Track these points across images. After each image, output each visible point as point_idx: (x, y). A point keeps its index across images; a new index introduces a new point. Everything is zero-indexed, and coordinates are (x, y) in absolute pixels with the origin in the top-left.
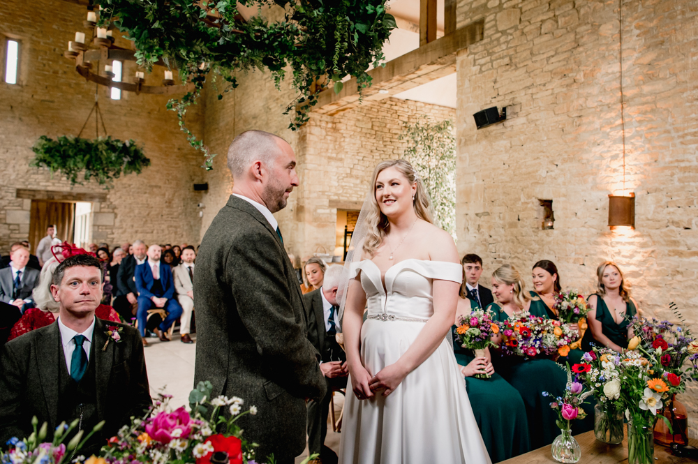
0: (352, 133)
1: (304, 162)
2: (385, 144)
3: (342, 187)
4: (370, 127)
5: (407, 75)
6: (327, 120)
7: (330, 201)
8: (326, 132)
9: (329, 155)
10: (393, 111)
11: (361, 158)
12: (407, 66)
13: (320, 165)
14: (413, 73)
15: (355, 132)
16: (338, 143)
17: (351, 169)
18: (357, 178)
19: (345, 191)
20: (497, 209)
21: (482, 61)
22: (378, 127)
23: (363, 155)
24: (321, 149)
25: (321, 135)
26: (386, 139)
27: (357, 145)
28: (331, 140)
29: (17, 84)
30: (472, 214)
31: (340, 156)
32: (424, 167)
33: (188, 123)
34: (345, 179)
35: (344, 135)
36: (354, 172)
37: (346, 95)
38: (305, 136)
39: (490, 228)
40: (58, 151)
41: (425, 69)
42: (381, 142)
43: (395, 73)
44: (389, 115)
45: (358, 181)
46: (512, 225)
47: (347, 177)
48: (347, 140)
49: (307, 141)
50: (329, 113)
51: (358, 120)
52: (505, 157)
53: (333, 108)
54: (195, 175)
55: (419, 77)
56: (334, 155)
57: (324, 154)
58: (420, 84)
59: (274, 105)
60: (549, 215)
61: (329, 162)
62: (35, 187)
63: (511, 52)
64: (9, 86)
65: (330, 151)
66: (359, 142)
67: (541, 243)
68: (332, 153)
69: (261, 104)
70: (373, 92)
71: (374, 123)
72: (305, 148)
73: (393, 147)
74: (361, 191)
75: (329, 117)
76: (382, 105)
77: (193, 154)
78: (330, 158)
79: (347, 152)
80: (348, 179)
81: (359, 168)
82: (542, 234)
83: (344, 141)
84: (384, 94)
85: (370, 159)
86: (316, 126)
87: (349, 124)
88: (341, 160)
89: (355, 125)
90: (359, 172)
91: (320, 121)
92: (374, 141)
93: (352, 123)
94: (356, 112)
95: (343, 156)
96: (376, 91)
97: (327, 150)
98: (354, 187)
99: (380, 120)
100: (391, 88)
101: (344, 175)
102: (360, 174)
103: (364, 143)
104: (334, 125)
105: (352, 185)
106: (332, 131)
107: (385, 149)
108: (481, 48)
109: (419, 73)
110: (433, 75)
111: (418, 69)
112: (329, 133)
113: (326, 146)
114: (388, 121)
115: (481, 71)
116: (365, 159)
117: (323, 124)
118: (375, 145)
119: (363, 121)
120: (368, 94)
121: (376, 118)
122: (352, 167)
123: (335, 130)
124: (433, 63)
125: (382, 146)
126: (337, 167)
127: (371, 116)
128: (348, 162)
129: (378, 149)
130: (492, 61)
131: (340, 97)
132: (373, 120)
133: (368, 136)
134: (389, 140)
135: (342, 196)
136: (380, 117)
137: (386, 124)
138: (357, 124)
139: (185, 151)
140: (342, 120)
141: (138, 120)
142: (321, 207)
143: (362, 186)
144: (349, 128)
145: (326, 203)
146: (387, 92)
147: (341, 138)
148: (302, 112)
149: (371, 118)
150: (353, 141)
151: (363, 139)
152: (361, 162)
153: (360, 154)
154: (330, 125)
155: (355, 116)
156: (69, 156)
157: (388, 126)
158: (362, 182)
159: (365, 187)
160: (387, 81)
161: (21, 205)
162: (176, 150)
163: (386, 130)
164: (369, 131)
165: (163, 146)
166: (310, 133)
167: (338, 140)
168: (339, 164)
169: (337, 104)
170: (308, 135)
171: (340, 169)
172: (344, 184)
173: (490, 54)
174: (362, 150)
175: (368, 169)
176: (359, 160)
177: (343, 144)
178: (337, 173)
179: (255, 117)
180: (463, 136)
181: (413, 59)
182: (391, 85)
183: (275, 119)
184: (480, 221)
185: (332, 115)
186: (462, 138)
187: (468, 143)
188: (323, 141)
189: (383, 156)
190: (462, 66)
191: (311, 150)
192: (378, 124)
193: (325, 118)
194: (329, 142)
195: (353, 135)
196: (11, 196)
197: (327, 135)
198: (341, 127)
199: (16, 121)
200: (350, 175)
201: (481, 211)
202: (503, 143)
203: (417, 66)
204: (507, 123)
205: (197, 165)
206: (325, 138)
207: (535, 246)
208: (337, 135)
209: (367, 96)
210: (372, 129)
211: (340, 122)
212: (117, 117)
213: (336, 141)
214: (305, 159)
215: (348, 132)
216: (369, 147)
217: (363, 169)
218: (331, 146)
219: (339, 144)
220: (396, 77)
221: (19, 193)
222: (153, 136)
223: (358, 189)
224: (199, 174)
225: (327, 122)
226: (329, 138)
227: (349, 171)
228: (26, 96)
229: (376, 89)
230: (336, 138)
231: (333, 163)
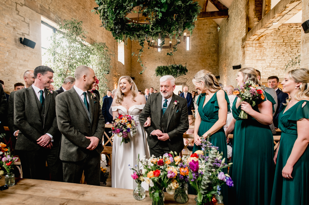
0: (271, 46)
1: (244, 64)
2: (292, 48)
3: (265, 72)
4: (282, 42)
5: (282, 12)
6: (256, 43)
8: (256, 48)
9: (257, 58)
10: (298, 30)
11: (276, 57)
14: (285, 10)
16: (262, 52)
17: (270, 63)
19: (266, 74)
22: (287, 40)
23: (277, 56)
24: (253, 56)
25: (253, 50)
26: (293, 46)
27: (274, 52)
28: (258, 52)
31: (263, 58)
34: (266, 69)
35: (266, 48)
36: (272, 65)
38: (245, 52)
40: (160, 71)
42: (289, 48)
44: (295, 33)
45: (275, 69)
47: (268, 67)
48: (268, 50)
49: (245, 54)
50: (256, 39)
51: (275, 39)
55: (290, 11)
56: (260, 58)
57: (254, 58)
61: (257, 62)
65: (258, 56)
66: (275, 50)
70: (270, 25)
71: (284, 39)
72: (245, 57)
73: (298, 49)
74: (276, 73)
75: (257, 41)
76: (290, 29)
77: (214, 66)
78: (257, 60)
79: (268, 56)
80: (269, 68)
81: (275, 62)
83: (266, 51)
85: (282, 57)
86: (250, 46)
87: (268, 42)
88: (264, 60)
89: (273, 42)
91: (252, 44)
92: (285, 48)
93: (271, 41)
94: (273, 36)
95: (265, 58)
97: (256, 56)
98: (272, 72)
99: (289, 37)
101: (266, 67)
102: (276, 65)
103: (278, 50)
104: (260, 44)
105: (271, 71)
106: (259, 47)
107: (292, 51)
113: (255, 54)
116: (278, 57)
117: (254, 45)
118: (285, 50)
119: (278, 39)
120: (268, 26)
121: (286, 36)
122: (271, 62)
123: (261, 46)
125: (291, 49)
126: (262, 63)
127: (282, 36)
128: (268, 60)
129: (287, 51)
132: (284, 37)
133: (281, 46)
134: (295, 46)
135: (265, 76)
136: (289, 35)
137: (293, 38)
138: (274, 42)
139: (211, 65)
140: (264, 41)
141: (195, 56)
143: (277, 71)
144: (268, 44)
147: (264, 50)
149: (283, 37)
150: (271, 50)
151: (277, 48)
152: (276, 60)
153: (275, 56)
154: (258, 45)
155: (272, 38)
157: (294, 39)
158: (277, 69)
159: (279, 71)
162: (208, 65)
163: (293, 41)
164: (281, 44)
165: (203, 64)
166: (247, 50)
167: (262, 51)
168: (263, 62)
169: (256, 35)
170: (246, 51)
171: (264, 64)
172: (266, 71)
174: (277, 53)
175: (281, 62)
176: (275, 59)
177: (265, 52)
182: (277, 19)
183: (236, 47)
185: (258, 40)
188: (254, 53)
189: (291, 55)
191: (247, 58)
192: (287, 39)
194: (257, 52)
195: (272, 47)
197: (256, 50)
198: (265, 45)
199: (161, 63)
200: (270, 66)
206: (255, 51)
208: (262, 49)
210: (283, 42)
211: (263, 42)
212: (188, 56)
213: (261, 52)
214: (245, 62)
215: (268, 46)
216: (281, 51)
217: (278, 62)
218: (259, 54)
219: (263, 53)
222: (200, 61)
223: (275, 72)
225: (256, 44)
226: (257, 51)
227: (269, 64)
228: (163, 54)
229: (270, 23)
230: (261, 50)
231: (259, 62)
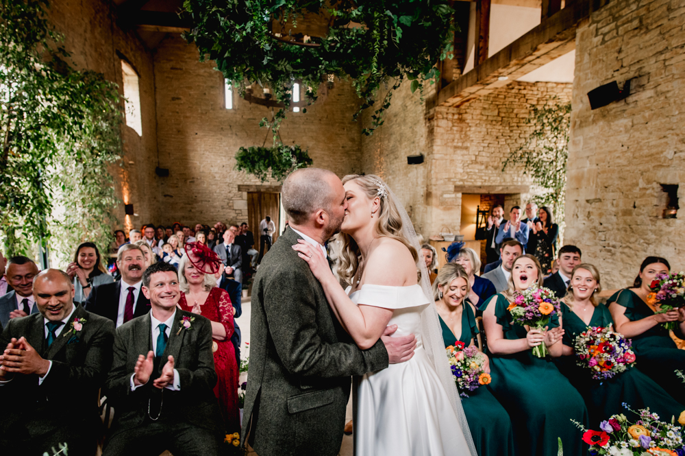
0: (478, 122)
1: (432, 153)
2: (511, 129)
3: (467, 173)
4: (497, 114)
5: (525, 57)
6: (453, 112)
7: (456, 187)
8: (453, 123)
9: (455, 144)
10: (521, 96)
11: (486, 145)
12: (525, 49)
13: (446, 155)
14: (531, 55)
15: (480, 120)
16: (463, 133)
17: (476, 156)
18: (482, 164)
19: (470, 177)
20: (610, 195)
21: (606, 29)
22: (505, 113)
23: (488, 142)
24: (448, 139)
25: (448, 127)
26: (513, 124)
27: (483, 133)
28: (457, 131)
29: (233, 109)
30: (582, 199)
31: (465, 145)
32: (551, 150)
33: (349, 125)
34: (470, 166)
35: (470, 124)
36: (479, 159)
37: (467, 87)
38: (433, 129)
39: (601, 215)
40: (249, 158)
41: (544, 49)
42: (507, 128)
43: (512, 58)
44: (517, 100)
45: (483, 167)
46: (627, 213)
47: (472, 164)
48: (473, 129)
49: (435, 134)
50: (455, 105)
51: (484, 109)
52: (624, 138)
53: (457, 100)
54: (355, 167)
55: (538, 57)
56: (460, 144)
57: (450, 144)
58: (541, 65)
59: (410, 102)
60: (673, 202)
61: (455, 151)
62: (248, 183)
63: (643, 12)
64: (227, 111)
65: (456, 141)
66: (485, 130)
67: (659, 233)
68: (458, 143)
69: (400, 103)
70: (493, 80)
71: (500, 110)
72: (433, 140)
73: (519, 132)
74: (485, 176)
75: (455, 109)
76: (509, 91)
77: (353, 151)
78: (456, 147)
79: (472, 141)
80: (474, 165)
81: (484, 155)
82: (661, 223)
83: (470, 130)
84: (504, 80)
85: (495, 145)
86: (443, 118)
87: (474, 113)
88: (467, 148)
89: (481, 114)
90: (484, 158)
91: (447, 113)
92: (500, 127)
93: (478, 112)
94: (482, 101)
95: (469, 145)
96: (496, 79)
97: (453, 140)
98: (479, 172)
99: (507, 106)
100: (510, 73)
101: (469, 162)
102: (485, 160)
103: (489, 130)
104: (460, 116)
105: (477, 171)
106: (458, 121)
107: (511, 134)
108: (605, 14)
109: (537, 54)
110: (554, 53)
111: (535, 49)
112: (456, 124)
113: (452, 136)
114: (515, 106)
115: (603, 42)
116: (490, 145)
117: (450, 116)
118: (501, 131)
119: (489, 109)
120: (488, 82)
121: (503, 105)
122: (477, 154)
123: (461, 120)
124: (551, 41)
125: (509, 131)
126: (463, 155)
127: (497, 103)
128: (473, 149)
129: (504, 134)
130: (617, 27)
131: (462, 89)
132: (499, 107)
133: (494, 123)
134: (516, 125)
135: (467, 181)
136: (507, 103)
137: (513, 109)
138: (483, 113)
139: (347, 149)
140: (468, 111)
141: (313, 127)
142: (447, 192)
143: (487, 171)
144: (475, 117)
145: (452, 188)
146: (506, 78)
147: (466, 128)
148: (377, 116)
149: (498, 105)
150: (479, 129)
151: (489, 126)
152: (486, 149)
153: (485, 141)
154: (456, 117)
155: (481, 105)
156: (256, 162)
157: (515, 111)
158: (487, 167)
159: (490, 172)
160: (505, 67)
161: (241, 197)
162: (340, 148)
163: (513, 115)
164: (495, 118)
165: (331, 145)
166: (438, 126)
167: (464, 130)
168: (465, 152)
169: (460, 96)
170: (435, 128)
171: (466, 157)
172: (468, 170)
173: (615, 19)
174: (487, 137)
175: (493, 155)
176: (484, 147)
177: (468, 133)
178: (462, 161)
179: (396, 116)
180: (578, 117)
181: (530, 40)
182: (510, 71)
183: (411, 115)
184: (590, 208)
185: (458, 107)
186: (577, 120)
187: (584, 124)
188: (449, 132)
189: (509, 141)
190: (582, 39)
191: (438, 142)
192: (504, 110)
193: (451, 110)
194: (455, 132)
195: (479, 123)
196: (235, 190)
197: (453, 126)
198: (468, 117)
199: (234, 136)
200: (476, 162)
201: (592, 197)
202: (624, 122)
203: (534, 46)
204: (631, 99)
205: (357, 159)
206: (451, 129)
207: (652, 237)
208: (463, 125)
209: (488, 84)
210: (498, 115)
211: (466, 113)
212: (298, 126)
213: (461, 131)
214: (433, 150)
215: (474, 121)
216: (495, 134)
217: (488, 155)
218: (457, 136)
219: (465, 134)
220: (514, 62)
221: (240, 188)
222: (323, 138)
223: (483, 174)
224: (358, 166)
225: (453, 114)
226: (455, 128)
227: (474, 158)
228: (238, 116)
229: (495, 77)
230: (462, 128)
231: (459, 152)
